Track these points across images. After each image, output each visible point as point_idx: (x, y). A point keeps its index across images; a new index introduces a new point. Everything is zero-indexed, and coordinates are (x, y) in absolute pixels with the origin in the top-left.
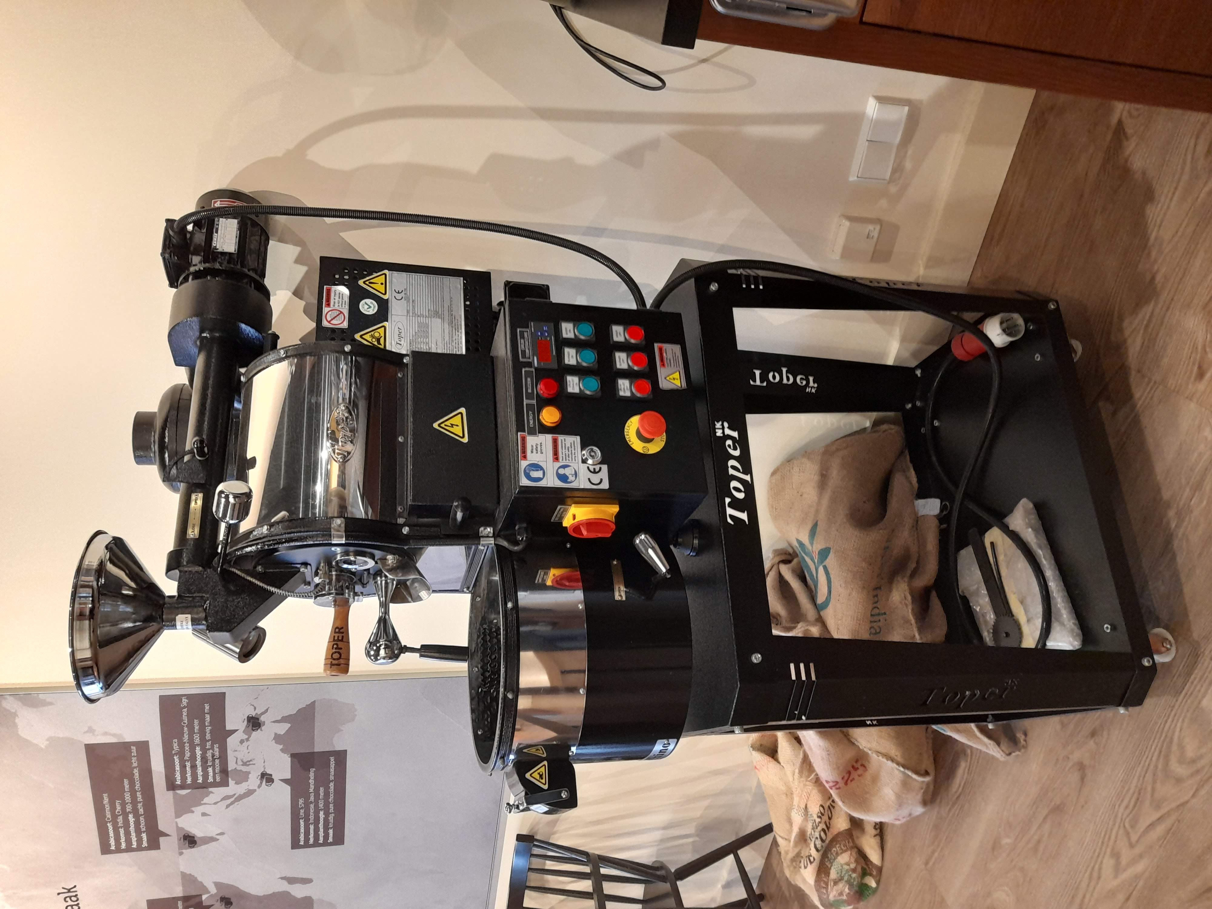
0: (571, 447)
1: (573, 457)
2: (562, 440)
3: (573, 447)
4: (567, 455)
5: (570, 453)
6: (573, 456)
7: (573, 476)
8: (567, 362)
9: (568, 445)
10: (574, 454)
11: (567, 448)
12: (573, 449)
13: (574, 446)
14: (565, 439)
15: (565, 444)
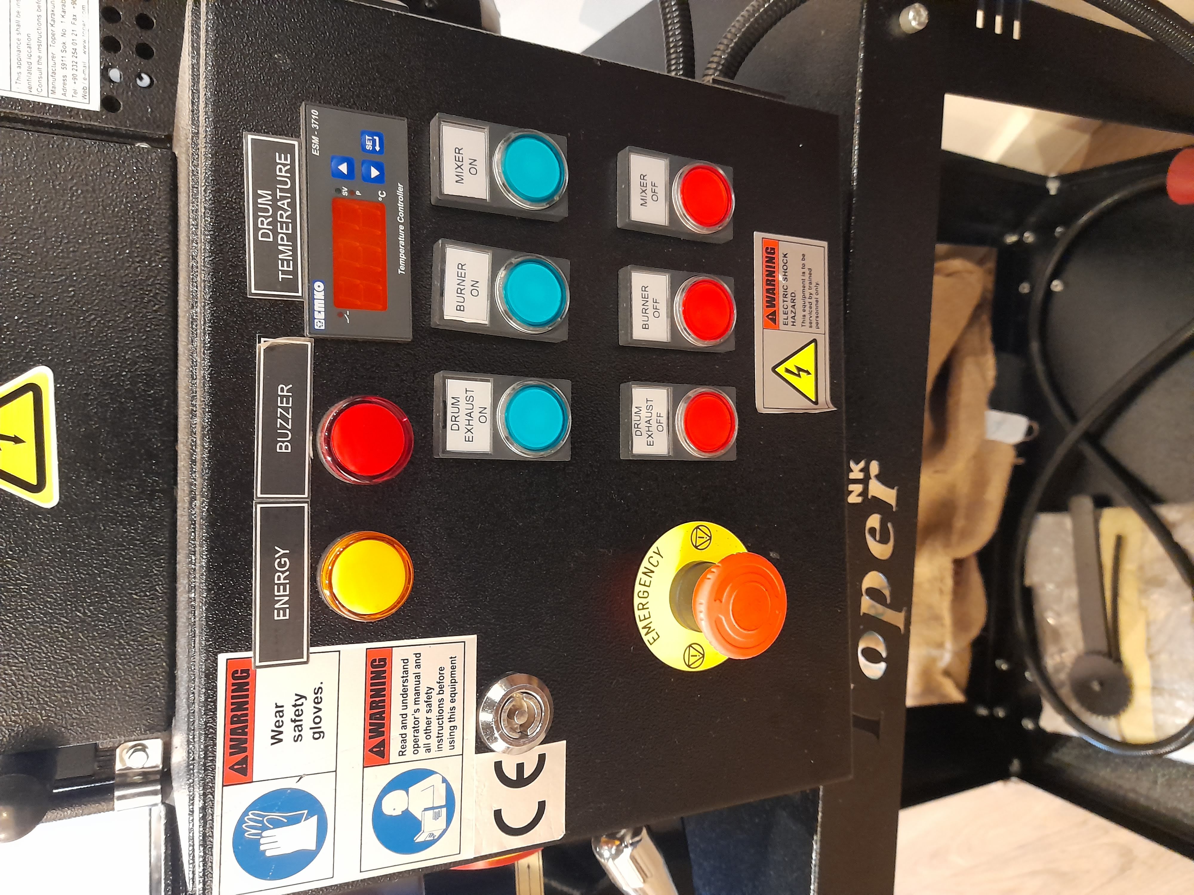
0: (441, 691)
1: (446, 732)
2: (405, 661)
3: (447, 690)
4: (422, 726)
5: (434, 715)
6: (447, 725)
7: (437, 817)
8: (450, 313)
9: (429, 679)
10: (451, 719)
11: (423, 697)
12: (447, 696)
13: (454, 682)
14: (418, 655)
15: (418, 676)
